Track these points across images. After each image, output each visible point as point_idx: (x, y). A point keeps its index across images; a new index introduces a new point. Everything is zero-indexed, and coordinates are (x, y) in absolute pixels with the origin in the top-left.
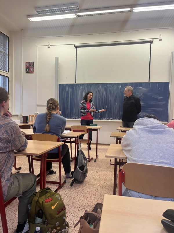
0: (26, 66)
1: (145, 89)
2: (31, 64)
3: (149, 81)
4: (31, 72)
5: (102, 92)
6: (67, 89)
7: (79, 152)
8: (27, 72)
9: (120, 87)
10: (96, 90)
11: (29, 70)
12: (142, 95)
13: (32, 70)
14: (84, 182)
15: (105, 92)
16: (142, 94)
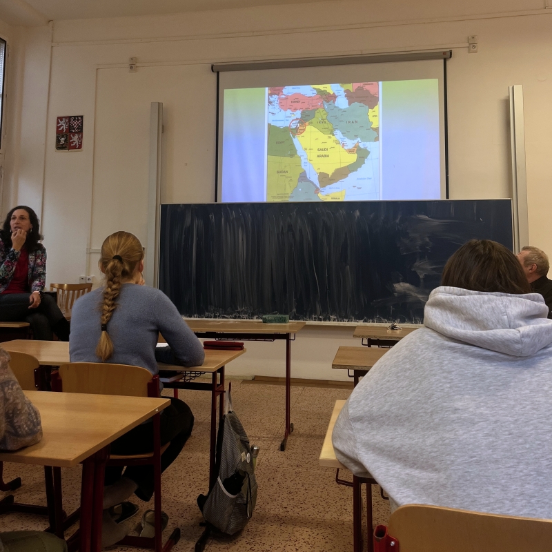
0: (58, 128)
1: (436, 222)
2: (75, 124)
3: (447, 197)
4: (75, 147)
5: (301, 231)
6: (188, 220)
7: (225, 425)
8: (60, 147)
9: (358, 213)
10: (281, 223)
11: (65, 141)
12: (427, 240)
13: (77, 142)
14: (244, 533)
15: (309, 231)
16: (429, 237)
